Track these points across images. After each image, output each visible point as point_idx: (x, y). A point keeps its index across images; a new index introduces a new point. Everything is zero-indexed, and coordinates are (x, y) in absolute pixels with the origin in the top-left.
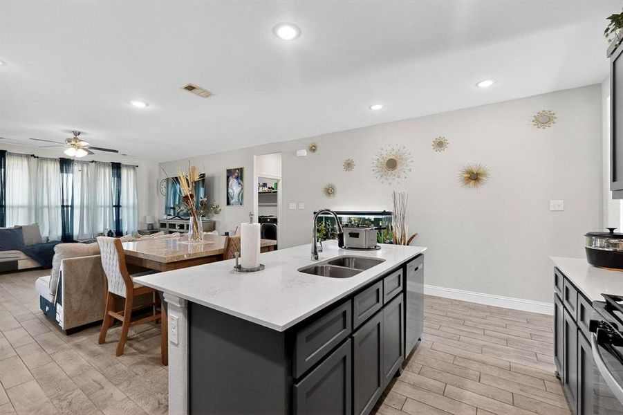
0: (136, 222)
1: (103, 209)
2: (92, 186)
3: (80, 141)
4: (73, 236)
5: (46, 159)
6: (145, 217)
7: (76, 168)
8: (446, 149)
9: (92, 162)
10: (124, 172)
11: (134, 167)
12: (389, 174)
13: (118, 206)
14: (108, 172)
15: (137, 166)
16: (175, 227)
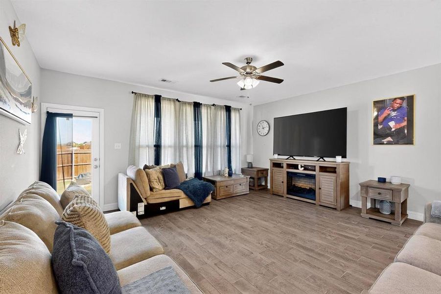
4: (202, 174)
6: (246, 156)
9: (213, 105)
10: (233, 115)
11: (239, 110)
13: (229, 146)
14: (223, 114)
15: (241, 109)
16: (298, 167)
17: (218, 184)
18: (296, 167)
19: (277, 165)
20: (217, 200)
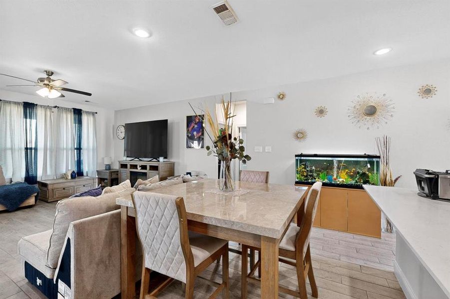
0: (95, 163)
1: (65, 151)
2: (55, 130)
3: (53, 81)
4: (36, 177)
5: (10, 102)
6: (103, 159)
7: (40, 112)
8: (433, 96)
9: (55, 107)
10: (85, 118)
11: (94, 114)
12: (367, 120)
13: (79, 149)
14: (70, 117)
15: (97, 113)
16: (137, 167)
17: (50, 187)
18: (135, 167)
19: (124, 166)
20: (48, 202)
